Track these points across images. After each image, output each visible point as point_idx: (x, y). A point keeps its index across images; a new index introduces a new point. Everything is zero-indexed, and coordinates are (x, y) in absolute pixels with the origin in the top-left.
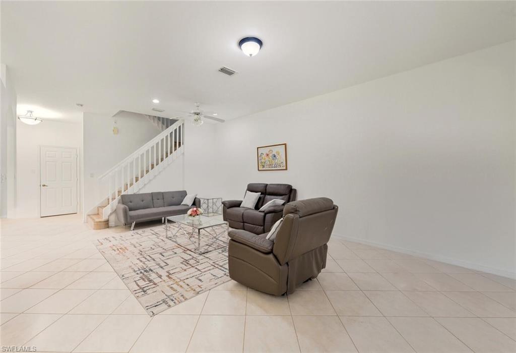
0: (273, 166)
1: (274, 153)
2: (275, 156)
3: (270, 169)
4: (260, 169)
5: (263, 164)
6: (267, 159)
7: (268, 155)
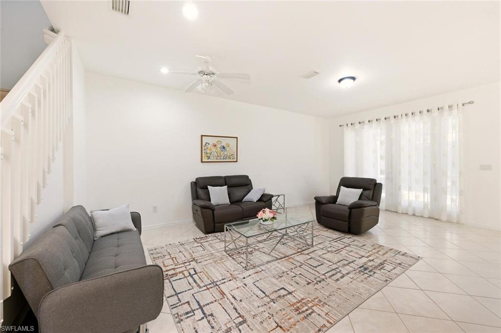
0: (222, 157)
1: (224, 144)
2: (224, 148)
3: (218, 160)
4: (203, 160)
5: (208, 155)
6: (214, 149)
7: (215, 146)
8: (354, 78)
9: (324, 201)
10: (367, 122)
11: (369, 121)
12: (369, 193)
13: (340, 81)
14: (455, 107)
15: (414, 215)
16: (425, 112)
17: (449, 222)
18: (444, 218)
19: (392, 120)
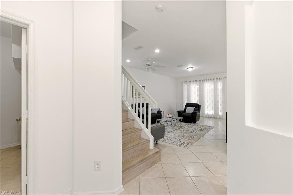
8: (193, 68)
9: (181, 112)
10: (192, 81)
11: (193, 81)
12: (197, 109)
13: (188, 68)
14: (221, 79)
15: (209, 117)
16: (212, 79)
17: (220, 118)
18: (218, 118)
19: (201, 82)
